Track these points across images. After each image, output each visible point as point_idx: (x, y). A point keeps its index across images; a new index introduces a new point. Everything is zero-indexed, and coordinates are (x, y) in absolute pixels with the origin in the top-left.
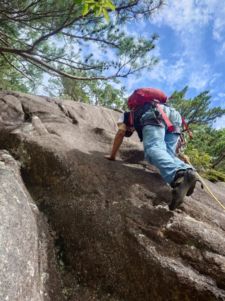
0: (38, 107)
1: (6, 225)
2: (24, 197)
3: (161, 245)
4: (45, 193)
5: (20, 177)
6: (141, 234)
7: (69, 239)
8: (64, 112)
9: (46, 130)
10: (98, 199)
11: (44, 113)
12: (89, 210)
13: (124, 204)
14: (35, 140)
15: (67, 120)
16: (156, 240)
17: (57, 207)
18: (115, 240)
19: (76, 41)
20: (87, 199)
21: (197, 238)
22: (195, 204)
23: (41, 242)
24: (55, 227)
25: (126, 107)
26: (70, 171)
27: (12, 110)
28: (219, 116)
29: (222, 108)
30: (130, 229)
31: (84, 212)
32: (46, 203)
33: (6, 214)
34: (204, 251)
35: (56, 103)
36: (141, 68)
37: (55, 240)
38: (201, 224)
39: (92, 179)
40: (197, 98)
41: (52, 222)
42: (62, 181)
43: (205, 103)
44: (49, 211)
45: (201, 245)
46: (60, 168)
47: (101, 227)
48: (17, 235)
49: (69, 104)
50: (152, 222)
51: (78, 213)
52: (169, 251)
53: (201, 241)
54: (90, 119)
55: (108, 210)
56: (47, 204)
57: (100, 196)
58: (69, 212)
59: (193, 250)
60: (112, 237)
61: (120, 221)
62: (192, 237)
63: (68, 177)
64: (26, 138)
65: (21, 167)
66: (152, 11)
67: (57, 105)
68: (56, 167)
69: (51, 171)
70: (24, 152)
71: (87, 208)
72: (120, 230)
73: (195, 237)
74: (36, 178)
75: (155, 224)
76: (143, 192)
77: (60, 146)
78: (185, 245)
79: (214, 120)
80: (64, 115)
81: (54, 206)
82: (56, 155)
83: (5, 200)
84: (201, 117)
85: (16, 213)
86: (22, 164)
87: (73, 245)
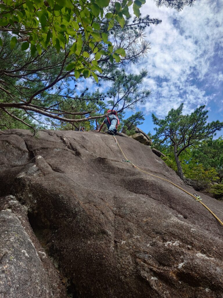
0: (41, 143)
1: (16, 286)
2: (32, 248)
3: (175, 289)
4: (53, 237)
5: (28, 223)
6: (154, 276)
7: (81, 285)
8: (67, 144)
9: (50, 169)
10: (106, 240)
11: (47, 148)
12: (99, 253)
13: (133, 242)
14: (39, 183)
15: (70, 152)
16: (169, 283)
17: (66, 251)
18: (127, 285)
19: (71, 79)
20: (95, 241)
21: (210, 279)
22: (204, 237)
23: (53, 294)
24: (66, 274)
25: (126, 129)
26: (76, 212)
27: (16, 150)
28: (218, 129)
29: (221, 121)
30: (142, 272)
31: (94, 256)
32: (55, 247)
33: (15, 274)
34: (220, 294)
35: (58, 136)
36: (135, 102)
37: (68, 288)
38: (213, 261)
39: (99, 218)
40: (194, 114)
41: (62, 268)
42: (69, 222)
43: (202, 118)
44: (58, 255)
45: (216, 287)
46: (66, 210)
47: (112, 272)
48: (27, 293)
49: (71, 135)
50: (163, 262)
51: (87, 258)
52: (183, 295)
53: (215, 282)
54: (92, 148)
55: (117, 251)
56: (56, 249)
57: (107, 236)
58: (79, 256)
59: (208, 293)
60: (124, 282)
61: (130, 263)
62: (205, 278)
63: (74, 218)
64: (30, 181)
65: (28, 211)
66: (138, 56)
67: (59, 138)
68: (62, 209)
69: (57, 214)
70: (29, 196)
71: (96, 251)
72: (131, 274)
73: (209, 278)
74: (43, 221)
75: (166, 264)
76: (151, 227)
77: (64, 186)
78: (200, 287)
79: (214, 133)
80: (67, 148)
81: (63, 251)
82: (61, 197)
83: (13, 258)
84: (201, 131)
85: (25, 268)
86: (29, 209)
87: (86, 292)
